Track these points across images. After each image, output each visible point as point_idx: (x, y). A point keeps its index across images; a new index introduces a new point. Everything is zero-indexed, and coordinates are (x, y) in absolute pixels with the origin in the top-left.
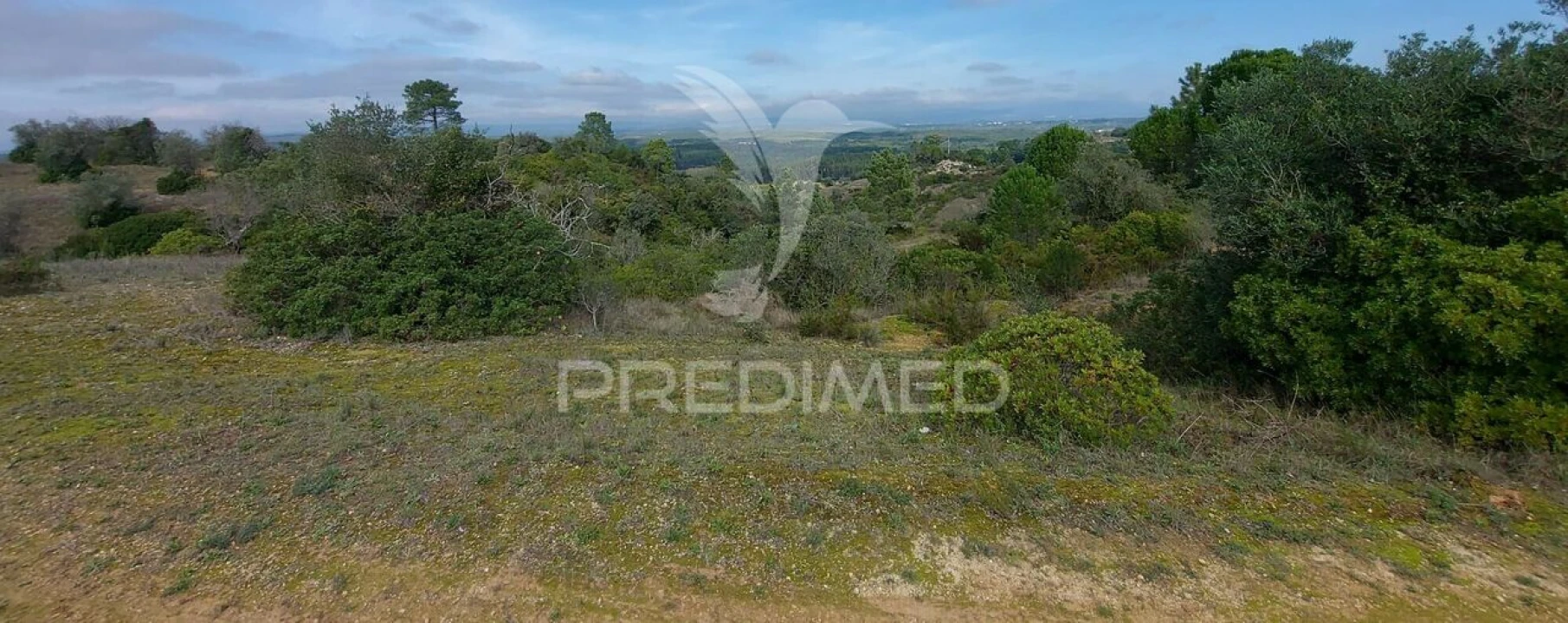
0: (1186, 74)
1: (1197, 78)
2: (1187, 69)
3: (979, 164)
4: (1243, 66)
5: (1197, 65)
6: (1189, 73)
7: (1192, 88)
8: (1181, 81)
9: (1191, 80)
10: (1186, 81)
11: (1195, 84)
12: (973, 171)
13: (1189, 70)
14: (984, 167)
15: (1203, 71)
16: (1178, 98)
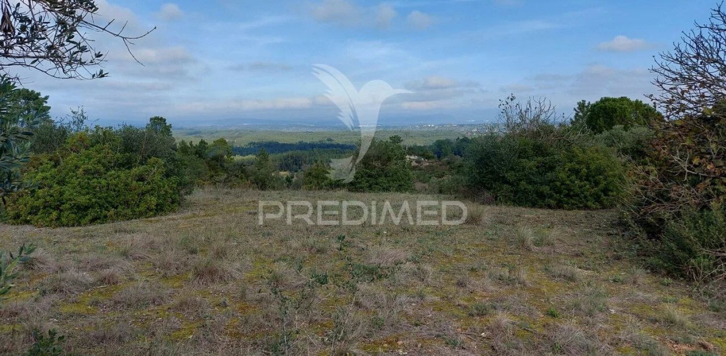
0: (578, 106)
1: (583, 108)
2: (578, 103)
3: (428, 158)
4: (606, 106)
5: (583, 101)
6: (579, 106)
7: (581, 114)
8: (575, 109)
9: (580, 109)
10: (577, 110)
11: (582, 112)
12: (426, 163)
13: (579, 104)
14: (433, 160)
15: (586, 105)
16: (574, 120)
